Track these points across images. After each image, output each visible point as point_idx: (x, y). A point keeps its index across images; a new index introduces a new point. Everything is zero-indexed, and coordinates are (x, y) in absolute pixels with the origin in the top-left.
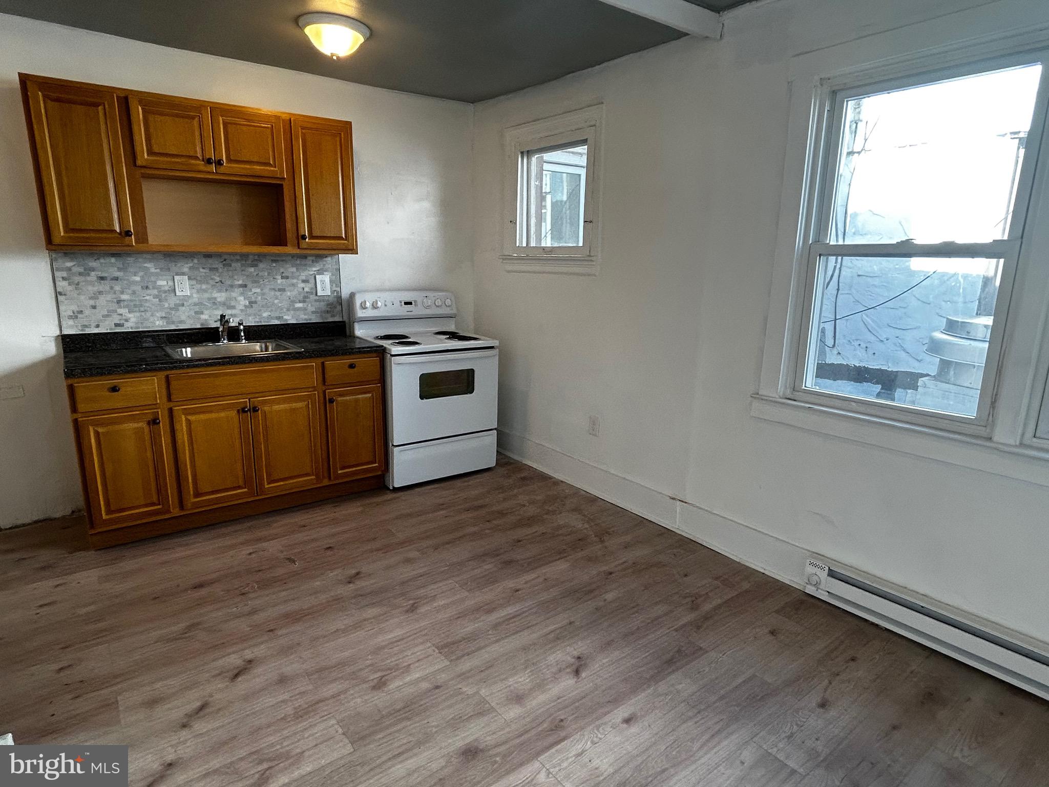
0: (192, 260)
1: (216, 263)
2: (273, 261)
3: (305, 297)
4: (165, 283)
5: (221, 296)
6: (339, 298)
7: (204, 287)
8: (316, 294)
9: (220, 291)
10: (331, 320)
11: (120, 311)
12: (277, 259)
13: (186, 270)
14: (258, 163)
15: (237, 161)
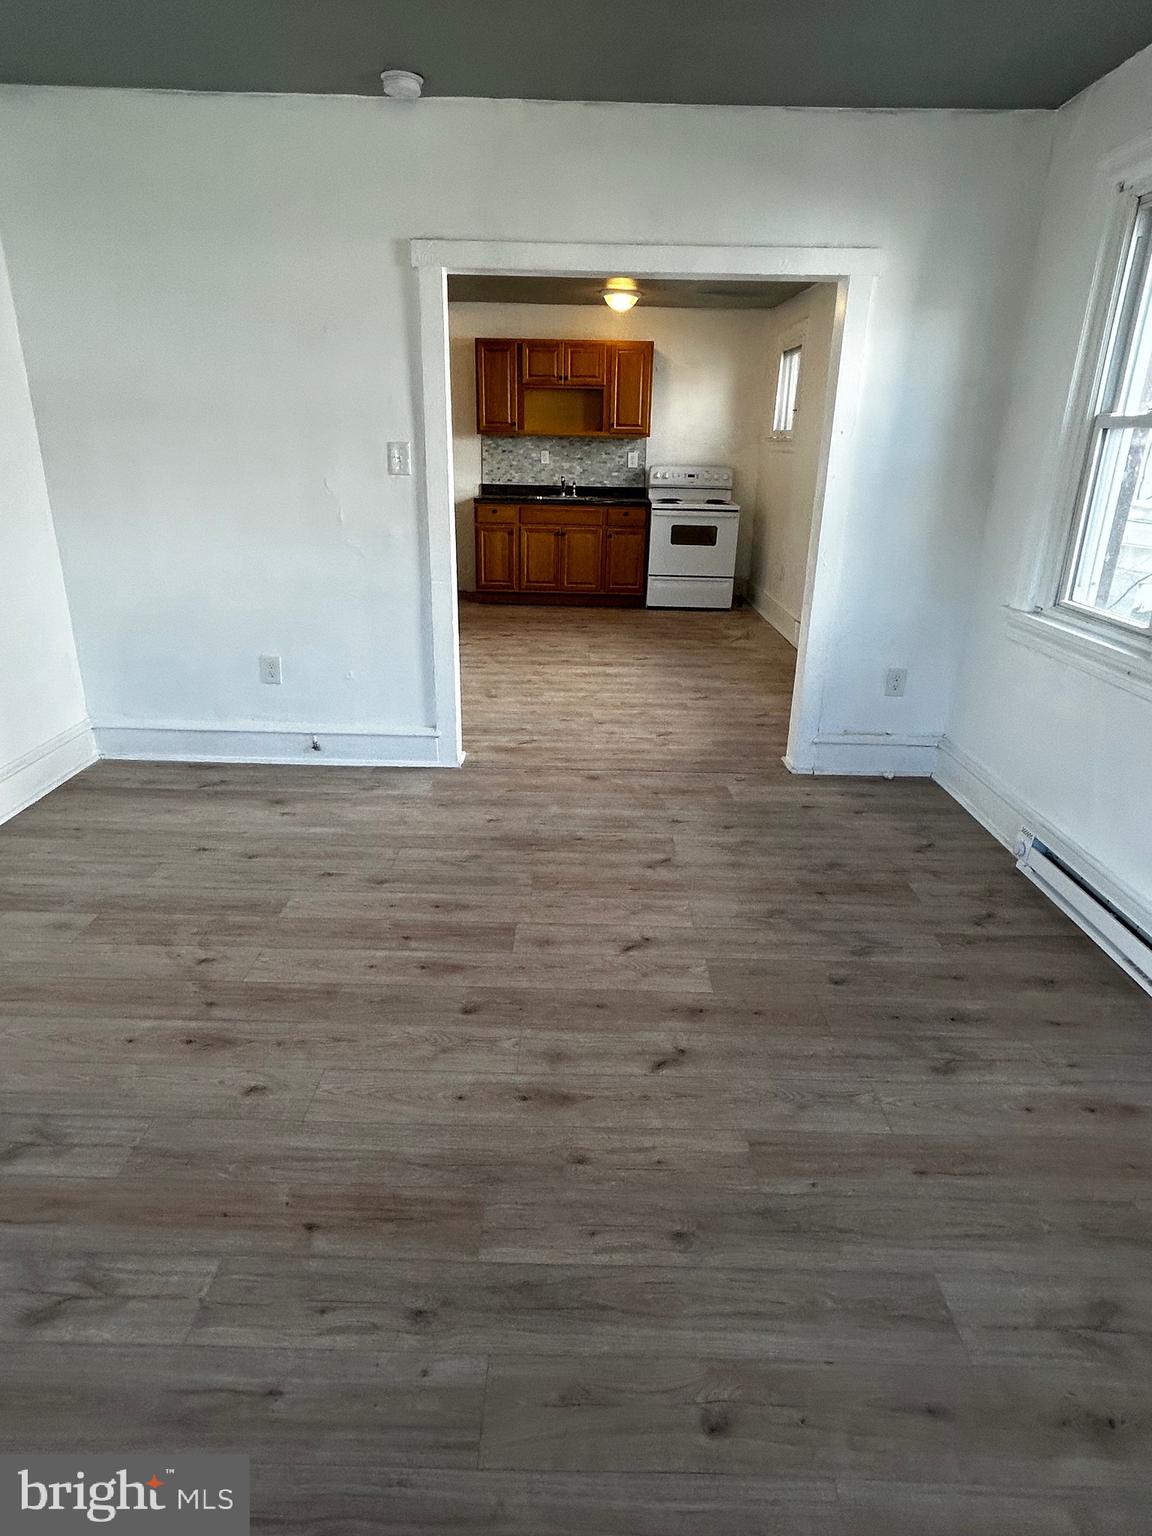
0: (552, 441)
1: (565, 443)
2: (600, 442)
3: (619, 468)
4: (536, 455)
5: (566, 465)
6: (644, 469)
7: (557, 458)
8: (627, 466)
9: (566, 461)
10: (636, 486)
11: (511, 472)
12: (603, 440)
13: (548, 447)
14: (590, 377)
15: (576, 376)
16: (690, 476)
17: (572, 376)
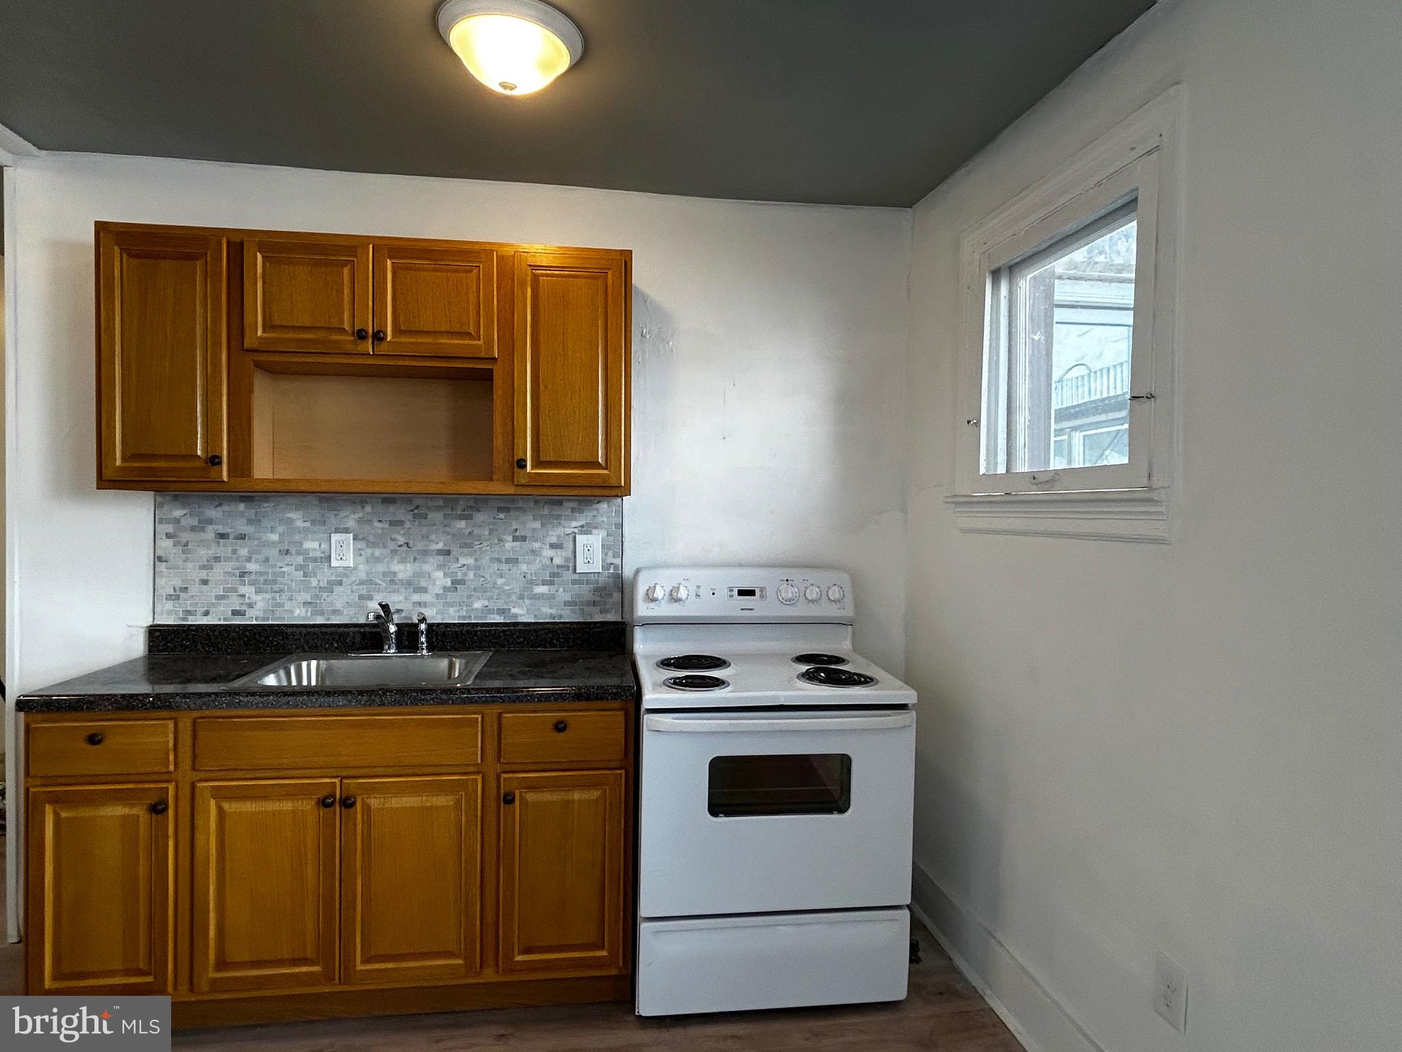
0: (363, 507)
1: (400, 513)
2: (500, 509)
3: (553, 575)
4: (315, 545)
5: (404, 570)
6: (619, 577)
7: (377, 553)
8: (575, 569)
9: (403, 561)
10: (598, 618)
11: (243, 590)
12: (507, 505)
13: (351, 523)
14: (451, 334)
15: (411, 332)
16: (742, 593)
17: (397, 331)
